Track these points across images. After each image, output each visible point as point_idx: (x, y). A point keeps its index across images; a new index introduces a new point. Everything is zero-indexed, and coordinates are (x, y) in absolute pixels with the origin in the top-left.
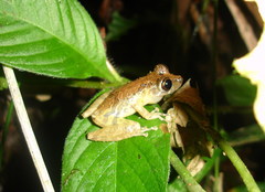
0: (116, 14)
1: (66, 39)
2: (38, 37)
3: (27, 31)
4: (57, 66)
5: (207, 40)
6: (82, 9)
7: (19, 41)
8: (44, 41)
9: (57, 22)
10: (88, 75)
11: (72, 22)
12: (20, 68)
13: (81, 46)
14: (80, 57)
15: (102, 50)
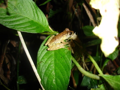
0: (51, 10)
1: (36, 20)
2: (27, 20)
3: (23, 19)
4: (33, 29)
5: (78, 16)
6: (40, 11)
7: (21, 22)
8: (29, 22)
9: (33, 15)
10: (43, 31)
11: (38, 15)
12: (22, 31)
13: (41, 22)
14: (41, 26)
15: (47, 23)
